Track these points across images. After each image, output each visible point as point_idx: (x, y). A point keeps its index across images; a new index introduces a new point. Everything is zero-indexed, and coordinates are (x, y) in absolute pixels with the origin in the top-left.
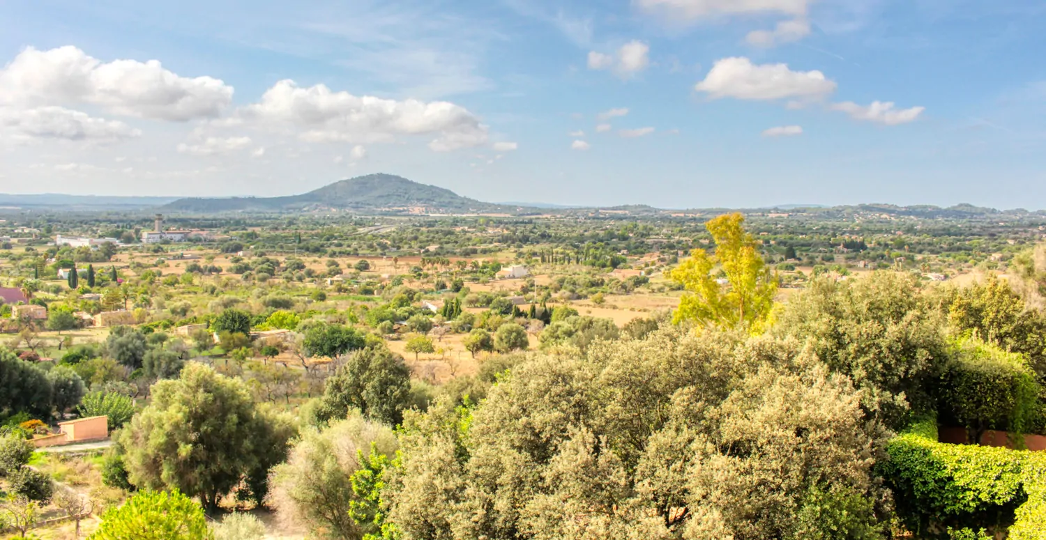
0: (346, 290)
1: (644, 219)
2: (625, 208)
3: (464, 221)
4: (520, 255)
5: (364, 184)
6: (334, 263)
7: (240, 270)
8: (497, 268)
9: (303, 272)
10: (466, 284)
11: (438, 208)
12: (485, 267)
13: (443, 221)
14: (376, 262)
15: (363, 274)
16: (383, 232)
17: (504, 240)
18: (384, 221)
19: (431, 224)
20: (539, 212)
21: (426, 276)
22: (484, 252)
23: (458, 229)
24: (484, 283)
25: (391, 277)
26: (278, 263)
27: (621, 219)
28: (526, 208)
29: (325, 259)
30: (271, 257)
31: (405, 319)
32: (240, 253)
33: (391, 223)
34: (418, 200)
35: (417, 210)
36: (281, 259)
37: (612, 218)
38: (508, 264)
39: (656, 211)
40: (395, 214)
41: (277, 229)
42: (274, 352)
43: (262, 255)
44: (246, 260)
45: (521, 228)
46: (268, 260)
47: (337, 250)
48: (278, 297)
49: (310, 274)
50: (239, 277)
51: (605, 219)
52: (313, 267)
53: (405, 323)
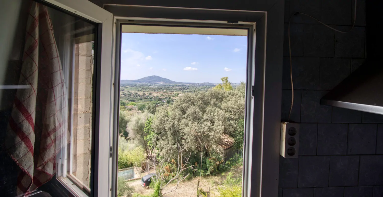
0: (146, 98)
1: (208, 85)
2: (204, 83)
3: (171, 85)
4: (183, 92)
5: (151, 77)
6: (144, 93)
7: (123, 94)
8: (178, 94)
9: (137, 95)
10: (172, 97)
11: (166, 83)
12: (176, 94)
13: (167, 85)
14: (153, 93)
15: (150, 95)
16: (155, 87)
17: (180, 89)
18: (155, 85)
19: (165, 86)
20: (187, 83)
21: (164, 96)
22: (176, 91)
23: (170, 87)
24: (176, 97)
25: (156, 96)
26: (132, 93)
27: (204, 85)
28: (184, 83)
29: (142, 92)
30: (131, 92)
31: (159, 104)
32: (124, 91)
33: (156, 85)
34: (162, 81)
35: (162, 83)
36: (133, 92)
37: (202, 85)
38: (180, 94)
39: (211, 84)
40: (157, 84)
41: (132, 86)
42: (130, 110)
43: (129, 91)
44: (125, 92)
45: (183, 87)
46: (130, 92)
47: (145, 91)
48: (132, 99)
49: (139, 95)
50: (124, 96)
51: (200, 85)
52: (140, 94)
53: (159, 105)
